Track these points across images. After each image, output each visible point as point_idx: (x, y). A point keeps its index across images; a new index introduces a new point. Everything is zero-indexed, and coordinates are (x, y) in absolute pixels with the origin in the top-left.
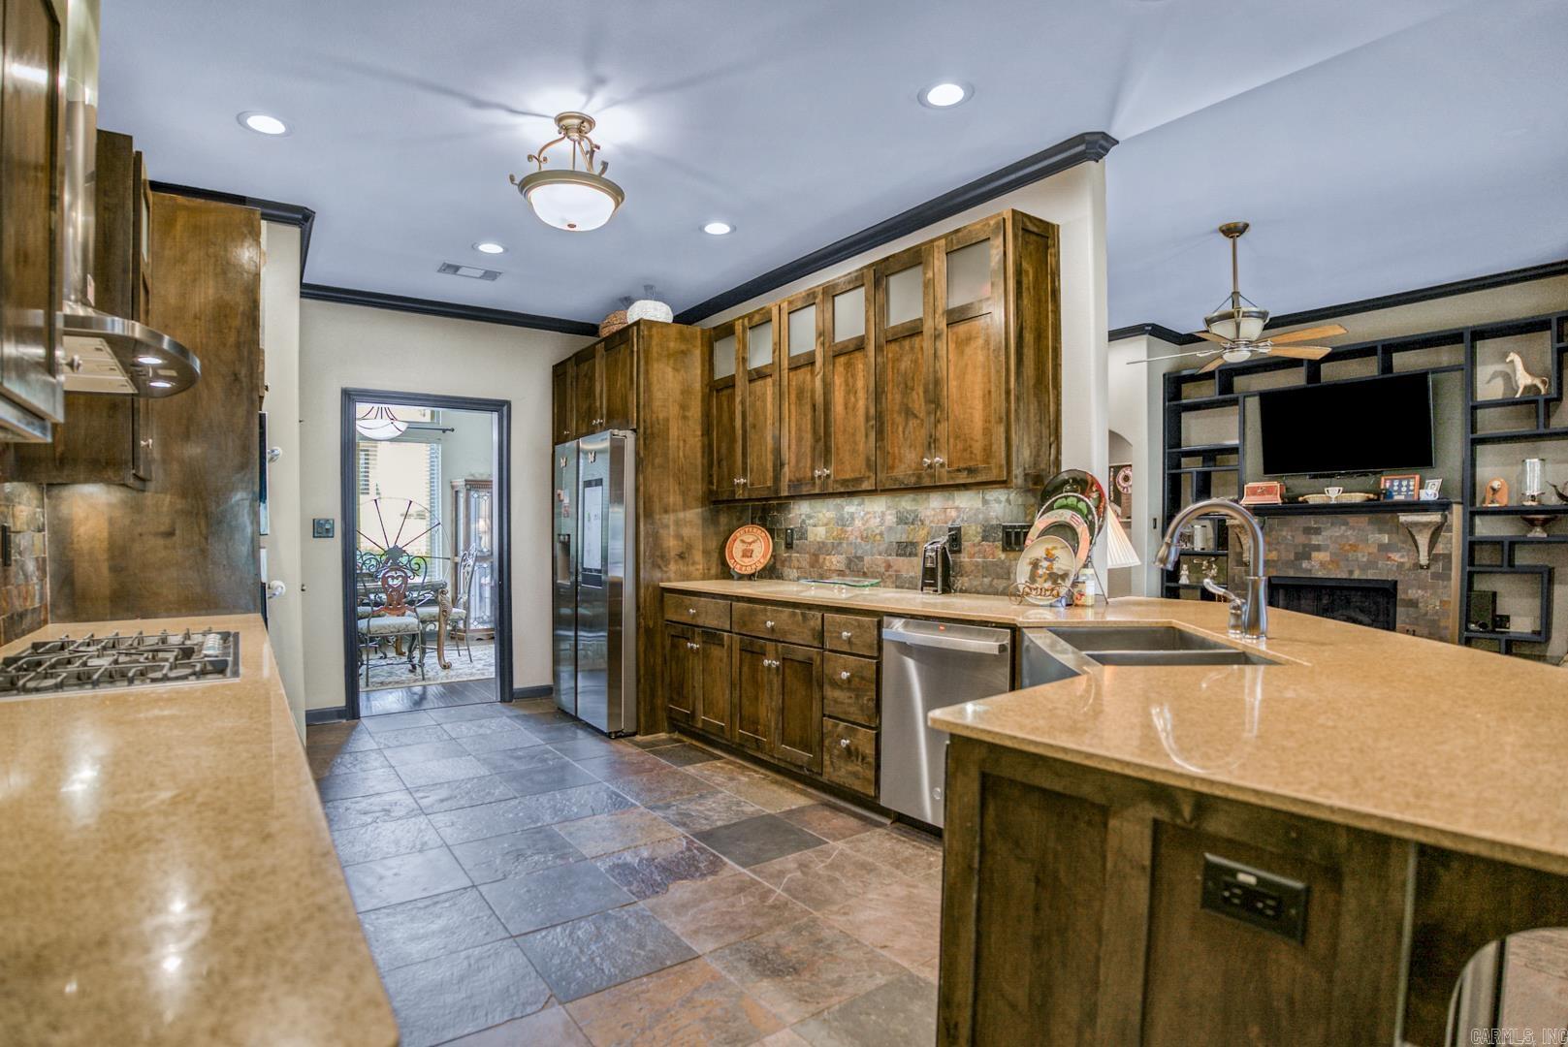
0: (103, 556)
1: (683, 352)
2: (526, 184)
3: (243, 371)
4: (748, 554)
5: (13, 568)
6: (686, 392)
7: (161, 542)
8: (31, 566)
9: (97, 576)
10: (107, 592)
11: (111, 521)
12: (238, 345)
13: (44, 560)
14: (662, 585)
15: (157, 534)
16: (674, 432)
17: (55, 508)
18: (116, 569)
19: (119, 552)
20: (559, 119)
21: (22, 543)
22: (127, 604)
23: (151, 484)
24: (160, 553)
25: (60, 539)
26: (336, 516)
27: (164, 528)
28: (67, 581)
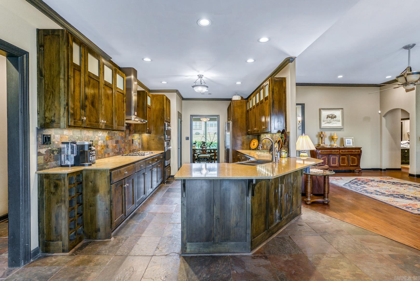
0: (146, 143)
1: (241, 105)
3: (162, 117)
4: (254, 145)
5: (134, 144)
6: (242, 112)
7: (153, 141)
8: (137, 144)
9: (146, 145)
10: (146, 147)
11: (147, 138)
12: (162, 114)
13: (140, 143)
14: (237, 150)
15: (152, 140)
16: (239, 121)
17: (141, 137)
18: (147, 144)
19: (148, 142)
20: (198, 76)
21: (136, 141)
22: (149, 149)
23: (151, 133)
24: (152, 142)
25: (142, 140)
26: (189, 136)
27: (153, 139)
28: (142, 146)
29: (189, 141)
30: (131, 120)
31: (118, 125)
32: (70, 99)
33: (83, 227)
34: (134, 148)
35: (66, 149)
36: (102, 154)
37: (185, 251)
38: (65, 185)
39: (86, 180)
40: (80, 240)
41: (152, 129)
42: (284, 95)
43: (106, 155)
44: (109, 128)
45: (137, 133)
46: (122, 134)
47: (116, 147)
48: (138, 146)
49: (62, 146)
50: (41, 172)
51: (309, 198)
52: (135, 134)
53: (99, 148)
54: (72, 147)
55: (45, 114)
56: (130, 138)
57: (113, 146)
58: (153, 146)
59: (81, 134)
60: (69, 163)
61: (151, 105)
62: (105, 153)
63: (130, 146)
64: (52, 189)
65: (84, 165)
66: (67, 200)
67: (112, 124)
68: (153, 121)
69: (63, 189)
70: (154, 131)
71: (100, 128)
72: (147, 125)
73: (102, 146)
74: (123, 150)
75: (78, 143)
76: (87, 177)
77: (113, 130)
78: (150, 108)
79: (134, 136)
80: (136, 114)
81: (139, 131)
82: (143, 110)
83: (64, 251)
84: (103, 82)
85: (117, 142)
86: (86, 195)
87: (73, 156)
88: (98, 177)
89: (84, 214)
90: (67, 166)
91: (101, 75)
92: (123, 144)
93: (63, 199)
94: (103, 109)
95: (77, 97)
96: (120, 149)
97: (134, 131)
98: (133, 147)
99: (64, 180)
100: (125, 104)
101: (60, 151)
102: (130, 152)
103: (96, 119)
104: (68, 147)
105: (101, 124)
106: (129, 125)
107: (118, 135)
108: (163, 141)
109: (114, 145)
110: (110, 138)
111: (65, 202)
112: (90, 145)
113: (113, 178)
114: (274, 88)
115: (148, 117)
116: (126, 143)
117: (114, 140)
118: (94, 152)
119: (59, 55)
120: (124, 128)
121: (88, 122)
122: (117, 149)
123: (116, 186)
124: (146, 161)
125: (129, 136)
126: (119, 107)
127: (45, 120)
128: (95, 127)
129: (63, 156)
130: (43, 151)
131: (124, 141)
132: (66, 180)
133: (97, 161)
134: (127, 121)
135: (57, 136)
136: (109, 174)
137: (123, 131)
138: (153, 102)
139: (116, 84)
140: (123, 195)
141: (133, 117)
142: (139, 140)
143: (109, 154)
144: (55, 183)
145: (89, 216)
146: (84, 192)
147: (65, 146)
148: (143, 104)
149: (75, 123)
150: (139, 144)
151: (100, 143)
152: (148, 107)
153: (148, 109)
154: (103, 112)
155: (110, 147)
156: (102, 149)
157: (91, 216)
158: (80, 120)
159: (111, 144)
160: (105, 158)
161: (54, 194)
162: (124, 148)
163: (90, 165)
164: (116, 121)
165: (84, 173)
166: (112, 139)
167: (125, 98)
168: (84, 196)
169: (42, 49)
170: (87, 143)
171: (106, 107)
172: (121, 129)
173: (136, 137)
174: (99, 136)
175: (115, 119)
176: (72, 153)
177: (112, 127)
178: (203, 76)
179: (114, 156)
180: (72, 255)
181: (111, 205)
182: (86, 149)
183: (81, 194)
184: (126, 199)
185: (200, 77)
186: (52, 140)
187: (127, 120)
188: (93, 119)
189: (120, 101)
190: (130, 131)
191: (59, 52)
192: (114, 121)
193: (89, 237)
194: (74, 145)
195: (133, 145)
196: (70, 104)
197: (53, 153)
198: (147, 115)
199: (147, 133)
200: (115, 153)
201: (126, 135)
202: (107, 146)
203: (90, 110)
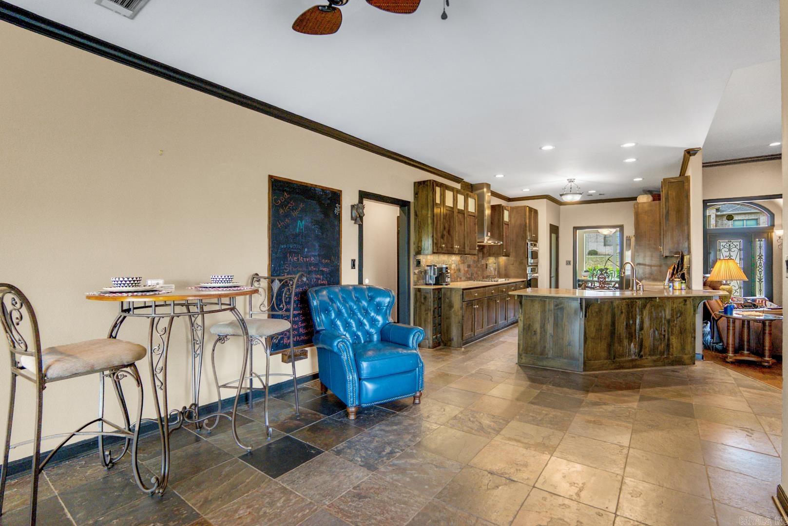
0: (504, 268)
2: (561, 195)
5: (488, 269)
6: (653, 222)
8: (492, 269)
9: (503, 272)
10: (504, 274)
11: (505, 262)
16: (647, 235)
17: (497, 261)
18: (505, 270)
19: (506, 268)
20: (568, 180)
21: (490, 265)
22: (507, 276)
23: (510, 256)
24: (511, 267)
25: (498, 266)
26: (571, 260)
27: (512, 263)
28: (499, 272)
29: (571, 266)
30: (483, 242)
31: (470, 249)
32: (434, 232)
33: (441, 335)
34: (489, 274)
35: (429, 271)
36: (455, 278)
37: (521, 361)
38: (431, 297)
39: (444, 297)
40: (439, 345)
41: (511, 251)
42: (686, 201)
43: (459, 280)
44: (461, 253)
45: (492, 256)
46: (474, 258)
47: (467, 271)
48: (493, 272)
49: (427, 268)
50: (416, 287)
51: (731, 353)
52: (489, 258)
53: (452, 272)
54: (434, 269)
55: (418, 244)
56: (483, 262)
57: (465, 271)
58: (512, 273)
59: (438, 258)
60: (432, 282)
61: (510, 220)
62: (458, 277)
63: (483, 271)
64: (423, 300)
65: (442, 285)
66: (432, 309)
67: (465, 248)
68: (513, 240)
69: (430, 300)
70: (514, 254)
71: (454, 252)
72: (504, 246)
73: (455, 269)
74: (475, 275)
75: (438, 266)
76: (445, 294)
77: (466, 254)
78: (508, 225)
79: (488, 260)
80: (489, 234)
81: (494, 254)
82: (499, 228)
83: (429, 348)
84: (457, 211)
85: (469, 266)
86: (444, 309)
87: (434, 277)
88: (453, 295)
89: (442, 325)
90: (430, 284)
91: (455, 205)
92: (476, 269)
93: (430, 308)
94: (457, 236)
95: (438, 230)
96: (472, 274)
97: (488, 254)
98: (487, 273)
99: (430, 293)
100: (476, 227)
101: (426, 272)
102: (483, 278)
103: (451, 245)
104: (431, 269)
105: (455, 249)
106: (482, 248)
107: (470, 259)
108: (525, 266)
109: (466, 269)
110: (462, 261)
111: (430, 310)
112: (447, 268)
113: (464, 297)
114: (669, 193)
115: (504, 236)
116: (478, 267)
117: (466, 264)
118: (449, 274)
119: (428, 200)
120: (476, 252)
121: (445, 249)
122: (469, 274)
123: (468, 304)
124: (498, 288)
125: (482, 259)
126: (470, 231)
127: (418, 248)
128: (450, 252)
129: (427, 276)
130: (416, 271)
131: (477, 265)
132: (432, 293)
133: (451, 283)
134: (478, 244)
135: (424, 260)
136: (461, 293)
137: (475, 255)
138: (513, 217)
139: (467, 209)
140: (473, 315)
141: (486, 238)
142: (494, 265)
143: (461, 278)
144: (424, 295)
145: (446, 327)
146: (442, 306)
147: (429, 268)
148: (499, 220)
149: (437, 250)
150: (495, 269)
151: (453, 266)
152: (505, 224)
153: (505, 226)
154: (457, 238)
155: (463, 271)
156: (455, 273)
157: (447, 327)
158: (440, 247)
159: (464, 268)
160: (457, 281)
161: (423, 304)
162: (477, 273)
163: (447, 285)
164: (468, 245)
165: (443, 290)
166: (464, 263)
167: (476, 220)
168: (442, 310)
169: (417, 196)
170: (444, 266)
171: (459, 233)
172: (473, 253)
173: (491, 260)
174: (453, 260)
175: (467, 243)
176: (434, 274)
177: (464, 251)
178: (574, 179)
179: (466, 281)
180: (435, 351)
181: (463, 319)
182: (444, 271)
183: (440, 307)
184: (476, 320)
185: (571, 181)
186: (421, 263)
187: (478, 242)
188: (449, 246)
189: (472, 224)
190: (483, 253)
191: (427, 197)
192: (466, 245)
193: (445, 345)
194: (436, 267)
195: (486, 270)
196: (434, 236)
197: (421, 273)
198: (504, 234)
199: (503, 256)
200: (467, 278)
201: (478, 258)
202: (459, 270)
203: (447, 238)
